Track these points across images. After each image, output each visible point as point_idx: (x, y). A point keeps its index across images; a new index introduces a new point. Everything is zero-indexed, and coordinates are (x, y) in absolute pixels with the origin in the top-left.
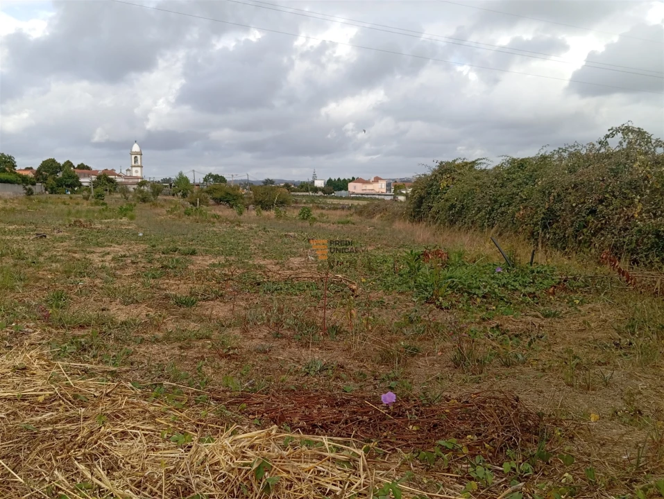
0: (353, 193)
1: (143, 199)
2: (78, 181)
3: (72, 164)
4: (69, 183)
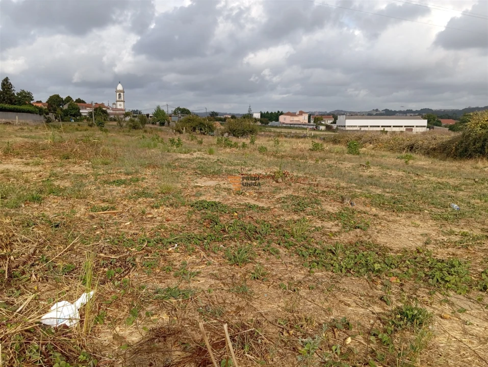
0: (284, 123)
1: (134, 127)
2: (79, 112)
3: (72, 99)
4: (73, 114)
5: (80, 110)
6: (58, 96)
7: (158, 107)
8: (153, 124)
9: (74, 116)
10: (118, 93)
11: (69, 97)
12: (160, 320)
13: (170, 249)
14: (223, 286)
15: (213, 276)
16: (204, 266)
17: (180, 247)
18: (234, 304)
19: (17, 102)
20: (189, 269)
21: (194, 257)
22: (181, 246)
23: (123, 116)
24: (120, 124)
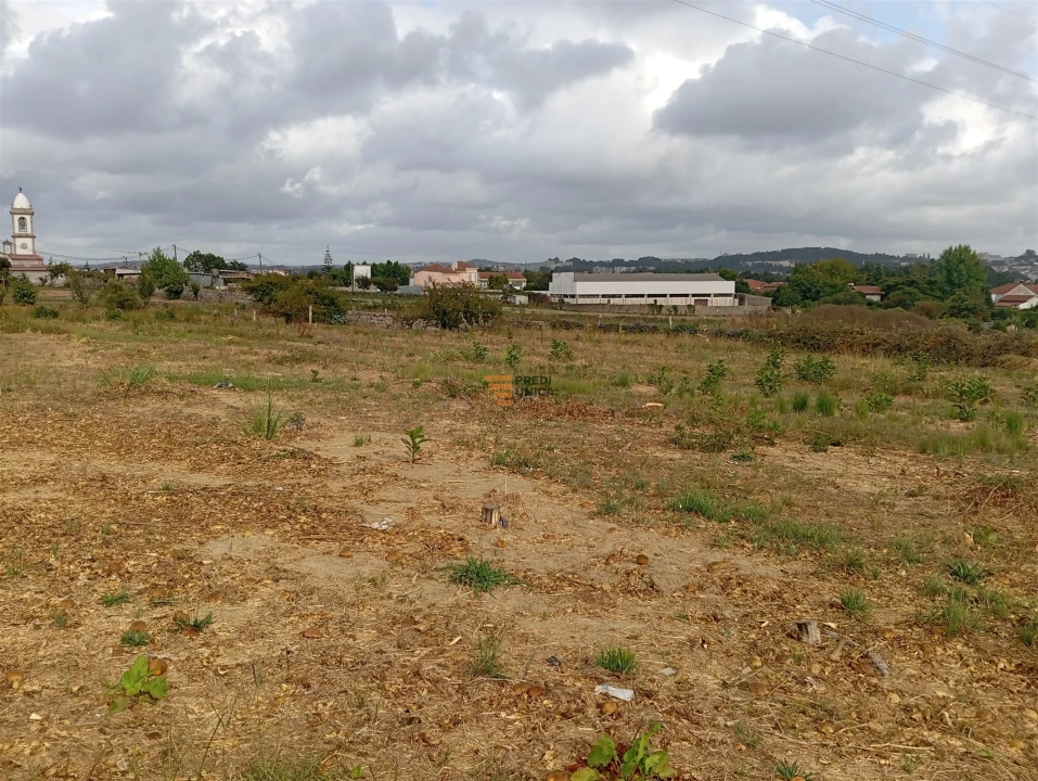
0: (421, 289)
7: (158, 252)
10: (17, 217)
23: (47, 273)
24: (81, 295)
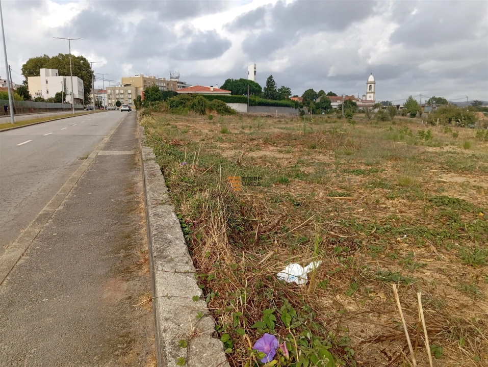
1: (382, 118)
2: (330, 105)
3: (324, 92)
4: (324, 106)
5: (331, 102)
6: (312, 91)
7: (411, 98)
8: (403, 115)
9: (325, 108)
10: (369, 85)
11: (322, 91)
12: (378, 298)
13: (399, 239)
14: (449, 282)
15: (440, 270)
16: (432, 260)
17: (410, 239)
18: (458, 300)
19: (278, 98)
20: (416, 260)
21: (423, 250)
22: (411, 237)
23: (372, 108)
24: (368, 116)
